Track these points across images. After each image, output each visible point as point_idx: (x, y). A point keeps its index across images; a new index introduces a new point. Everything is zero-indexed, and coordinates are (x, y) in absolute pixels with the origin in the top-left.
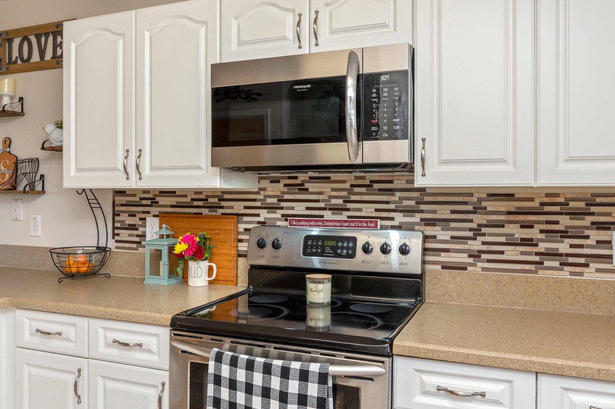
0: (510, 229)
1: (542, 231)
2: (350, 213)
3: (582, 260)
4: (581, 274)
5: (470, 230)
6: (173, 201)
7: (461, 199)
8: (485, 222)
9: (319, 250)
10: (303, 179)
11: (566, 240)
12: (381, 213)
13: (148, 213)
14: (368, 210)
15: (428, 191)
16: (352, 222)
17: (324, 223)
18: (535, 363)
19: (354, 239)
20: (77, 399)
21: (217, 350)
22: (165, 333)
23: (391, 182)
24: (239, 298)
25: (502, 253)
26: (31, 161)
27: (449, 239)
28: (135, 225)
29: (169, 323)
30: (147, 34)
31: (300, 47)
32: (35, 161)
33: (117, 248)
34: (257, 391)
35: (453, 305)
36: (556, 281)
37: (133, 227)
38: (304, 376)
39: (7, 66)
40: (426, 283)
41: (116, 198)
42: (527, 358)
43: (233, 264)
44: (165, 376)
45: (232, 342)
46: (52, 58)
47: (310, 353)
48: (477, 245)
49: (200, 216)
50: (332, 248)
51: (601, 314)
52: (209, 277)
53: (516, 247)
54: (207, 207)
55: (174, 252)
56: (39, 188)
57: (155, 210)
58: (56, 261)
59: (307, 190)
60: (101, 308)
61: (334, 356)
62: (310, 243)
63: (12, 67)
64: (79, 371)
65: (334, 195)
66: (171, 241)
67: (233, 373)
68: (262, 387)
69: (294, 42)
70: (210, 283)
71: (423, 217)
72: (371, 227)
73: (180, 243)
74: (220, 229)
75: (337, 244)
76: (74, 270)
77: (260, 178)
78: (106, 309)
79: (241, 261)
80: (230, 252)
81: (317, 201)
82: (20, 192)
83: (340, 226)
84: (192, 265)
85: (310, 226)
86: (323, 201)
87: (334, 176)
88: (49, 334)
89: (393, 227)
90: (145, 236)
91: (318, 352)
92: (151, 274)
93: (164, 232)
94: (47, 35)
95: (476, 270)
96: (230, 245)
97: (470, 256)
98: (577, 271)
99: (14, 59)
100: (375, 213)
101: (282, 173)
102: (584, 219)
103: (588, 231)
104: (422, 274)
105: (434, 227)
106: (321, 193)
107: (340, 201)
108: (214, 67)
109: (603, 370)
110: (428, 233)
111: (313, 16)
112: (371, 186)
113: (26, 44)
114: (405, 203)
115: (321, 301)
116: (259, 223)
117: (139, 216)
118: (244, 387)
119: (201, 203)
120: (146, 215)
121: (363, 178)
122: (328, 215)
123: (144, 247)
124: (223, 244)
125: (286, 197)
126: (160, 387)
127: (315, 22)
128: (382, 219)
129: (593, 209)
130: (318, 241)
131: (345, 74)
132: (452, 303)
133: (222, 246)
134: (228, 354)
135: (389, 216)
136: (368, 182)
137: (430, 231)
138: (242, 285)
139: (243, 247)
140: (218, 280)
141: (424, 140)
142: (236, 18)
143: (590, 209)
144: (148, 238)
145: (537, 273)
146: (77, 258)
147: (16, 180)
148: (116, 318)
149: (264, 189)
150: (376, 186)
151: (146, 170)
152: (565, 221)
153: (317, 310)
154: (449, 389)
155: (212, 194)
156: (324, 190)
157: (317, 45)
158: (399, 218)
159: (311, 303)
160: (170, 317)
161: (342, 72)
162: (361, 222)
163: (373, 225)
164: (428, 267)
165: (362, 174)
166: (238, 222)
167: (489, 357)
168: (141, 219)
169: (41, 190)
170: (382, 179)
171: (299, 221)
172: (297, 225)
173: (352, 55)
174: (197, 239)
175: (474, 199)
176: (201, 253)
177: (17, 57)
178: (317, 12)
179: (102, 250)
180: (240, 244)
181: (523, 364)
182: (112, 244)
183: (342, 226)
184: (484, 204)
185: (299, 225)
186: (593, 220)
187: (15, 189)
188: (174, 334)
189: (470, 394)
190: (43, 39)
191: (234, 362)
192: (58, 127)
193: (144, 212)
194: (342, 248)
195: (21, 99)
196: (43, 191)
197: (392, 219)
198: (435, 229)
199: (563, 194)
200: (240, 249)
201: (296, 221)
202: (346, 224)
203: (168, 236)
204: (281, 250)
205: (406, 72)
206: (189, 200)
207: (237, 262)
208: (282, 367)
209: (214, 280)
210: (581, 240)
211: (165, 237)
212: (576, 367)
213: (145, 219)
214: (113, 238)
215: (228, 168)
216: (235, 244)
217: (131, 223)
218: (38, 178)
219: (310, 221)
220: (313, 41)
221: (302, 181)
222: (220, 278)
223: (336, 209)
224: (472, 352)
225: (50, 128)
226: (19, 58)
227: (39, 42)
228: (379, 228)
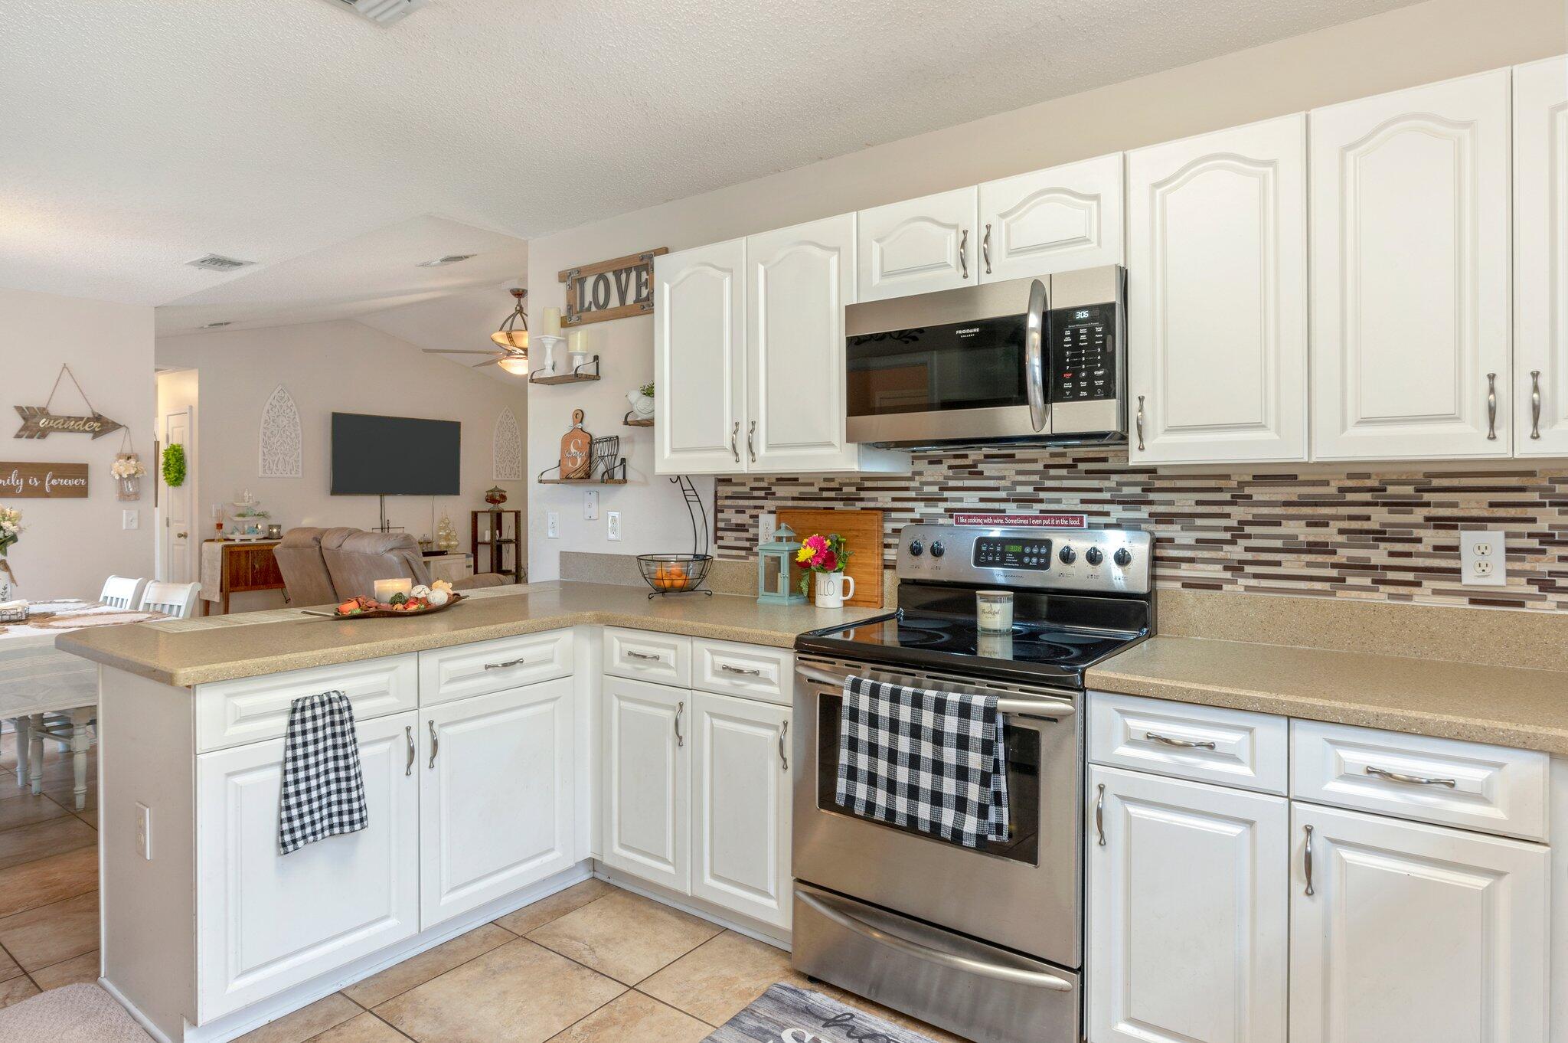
0: (1289, 528)
1: (1341, 532)
2: (1043, 506)
3: (1410, 576)
4: (1409, 597)
5: (1227, 529)
6: (795, 491)
7: (1212, 484)
8: (1250, 518)
9: (998, 559)
10: (976, 458)
11: (1382, 545)
12: (1090, 505)
13: (762, 508)
14: (1071, 501)
15: (1160, 472)
16: (1046, 518)
17: (1004, 521)
18: (1283, 703)
19: (1048, 543)
20: (678, 740)
21: (854, 677)
22: (788, 658)
23: (1104, 460)
24: (885, 622)
25: (1278, 564)
26: (609, 439)
27: (1193, 543)
28: (744, 525)
29: (792, 644)
30: (761, 268)
31: (965, 277)
32: (614, 440)
33: (720, 556)
34: (905, 729)
35: (1200, 641)
36: (1365, 607)
37: (741, 528)
38: (964, 711)
39: (578, 315)
40: (1159, 607)
41: (719, 488)
42: (1273, 696)
43: (875, 579)
44: (787, 713)
45: (872, 669)
46: (635, 302)
47: (973, 683)
48: (1237, 553)
49: (831, 511)
50: (1016, 555)
51: (1442, 659)
52: (844, 596)
53: (1300, 555)
54: (841, 499)
55: (797, 559)
56: (619, 476)
57: (770, 504)
58: (644, 568)
59: (981, 473)
60: (708, 625)
61: (1005, 688)
62: (984, 548)
63: (585, 315)
64: (681, 705)
65: (1020, 480)
66: (793, 545)
67: (873, 706)
68: (911, 724)
69: (958, 270)
70: (846, 603)
71: (1153, 511)
72: (1073, 525)
73: (805, 547)
74: (858, 530)
75: (1023, 549)
76: (667, 583)
77: (914, 458)
78: (714, 626)
79: (888, 573)
80: (873, 562)
81: (997, 489)
82: (595, 482)
83: (1028, 525)
84: (821, 578)
85: (986, 524)
86: (1005, 489)
87: (1019, 454)
88: (644, 657)
89: (1107, 526)
90: (757, 540)
91: (985, 683)
92: (766, 590)
93: (783, 533)
94: (628, 271)
95: (1236, 589)
96: (873, 552)
97: (1226, 568)
98: (1401, 592)
99: (586, 305)
100: (1080, 505)
101: (945, 450)
102: (1411, 513)
103: (1419, 530)
104: (1149, 593)
105: (1169, 525)
106: (1003, 478)
107: (1030, 489)
108: (849, 309)
109: (1384, 715)
110: (1158, 535)
111: (984, 232)
112: (1075, 466)
113: (601, 284)
114: (1126, 490)
115: (998, 627)
116: (913, 520)
117: (749, 512)
118: (887, 724)
119: (832, 494)
120: (759, 510)
121: (1063, 455)
122: (1011, 509)
123: (757, 554)
124: (863, 550)
125: (951, 483)
126: (781, 728)
127: (986, 240)
128: (1091, 513)
129: (1427, 497)
130: (995, 546)
131: (1026, 312)
132: (1199, 638)
133: (861, 552)
134: (867, 682)
135: (1101, 509)
136: (1069, 461)
137: (1163, 531)
138: (890, 607)
139: (890, 555)
140: (856, 601)
141: (1141, 399)
142: (878, 241)
143: (1422, 497)
144: (761, 542)
145: (1335, 595)
146: (669, 567)
147: (590, 467)
148: (726, 638)
149: (920, 474)
150: (1082, 466)
151: (761, 450)
152: (1380, 516)
153: (991, 639)
154: (1164, 737)
155: (848, 481)
156: (1006, 473)
157: (988, 272)
158: (1117, 512)
159: (984, 630)
160: (794, 636)
161: (1021, 310)
162: (1060, 518)
163: (1077, 522)
164: (1160, 584)
165: (1061, 450)
166: (884, 520)
167: (1218, 693)
168: (752, 517)
169: (622, 478)
170: (1091, 455)
171: (969, 517)
172: (967, 524)
173: (1036, 285)
174: (828, 543)
175: (1234, 484)
176: (833, 561)
177: (591, 303)
178: (988, 227)
179: (702, 559)
180: (887, 551)
181: (1267, 704)
182: (713, 551)
183: (1032, 525)
184: (1247, 491)
185: (970, 524)
186: (1427, 514)
187: (589, 477)
188: (800, 658)
189: (1193, 744)
190: (624, 276)
191: (875, 692)
192: (644, 394)
193: (756, 507)
194: (1031, 555)
195: (596, 358)
196: (624, 481)
197: (1107, 514)
198: (1171, 529)
199: (1377, 475)
200: (886, 557)
201: (965, 517)
202: (1038, 522)
203: (789, 539)
204: (944, 558)
205: (1112, 306)
206: (817, 490)
207: (883, 576)
208: (937, 699)
209: (851, 600)
210: (1407, 545)
211: (784, 540)
212: (1343, 710)
213: (757, 517)
214: (716, 543)
215: (870, 444)
216: (880, 551)
217: (739, 522)
218: (618, 462)
219: (985, 517)
220: (984, 267)
221: (973, 460)
222: (860, 598)
223: (1024, 501)
224: (1195, 686)
225: (635, 396)
226: (593, 305)
227: (618, 280)
228: (1085, 526)
